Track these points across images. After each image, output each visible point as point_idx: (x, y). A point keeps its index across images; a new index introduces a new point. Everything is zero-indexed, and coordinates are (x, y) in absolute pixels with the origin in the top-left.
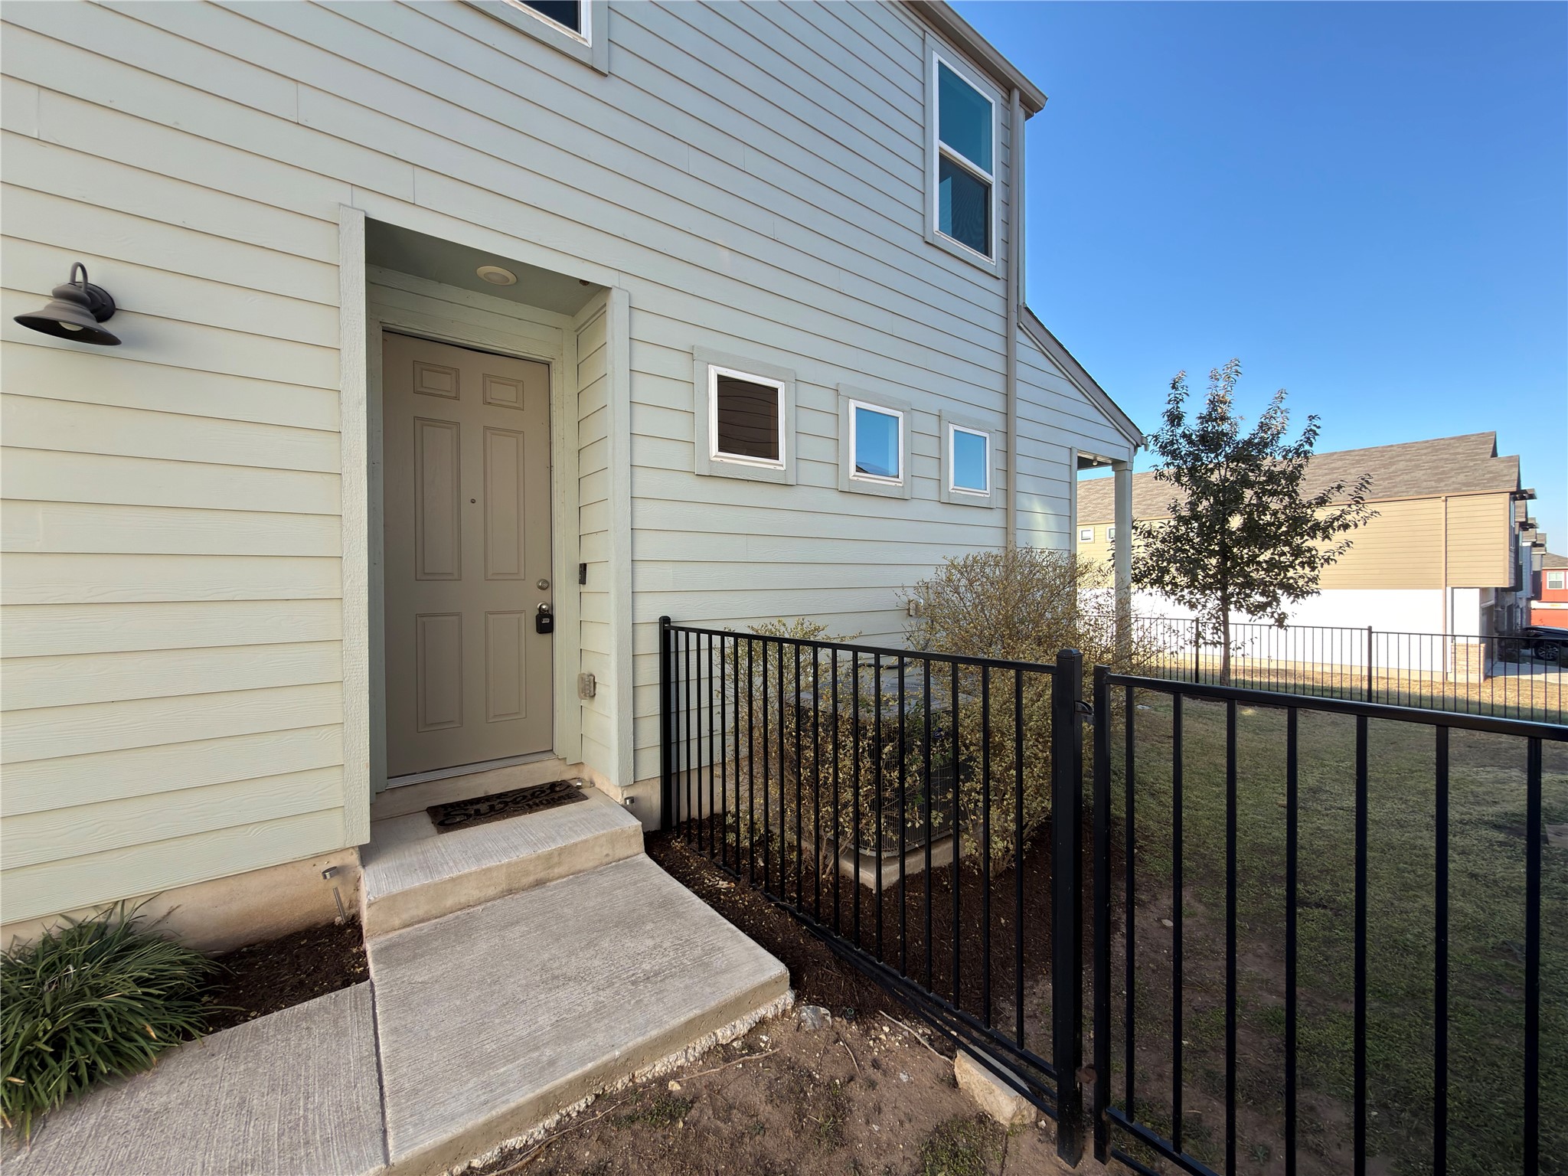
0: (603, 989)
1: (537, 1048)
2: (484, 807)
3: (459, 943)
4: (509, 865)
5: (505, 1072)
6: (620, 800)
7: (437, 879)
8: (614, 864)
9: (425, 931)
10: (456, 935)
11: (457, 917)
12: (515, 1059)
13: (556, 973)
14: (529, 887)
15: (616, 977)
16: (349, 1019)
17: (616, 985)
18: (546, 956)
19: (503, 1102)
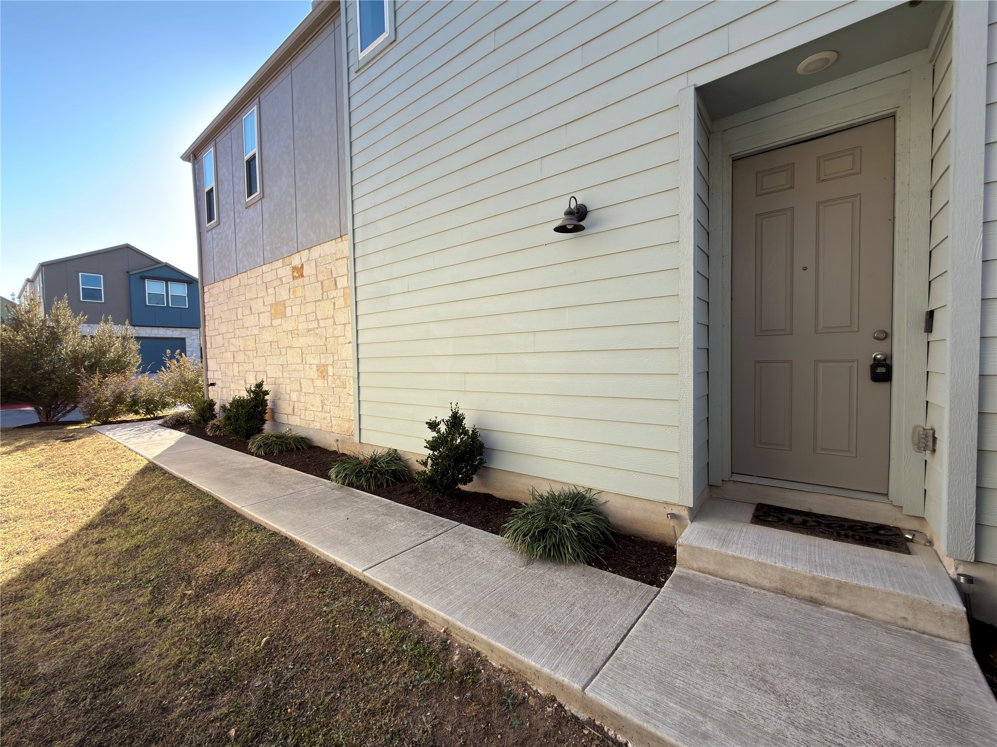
0: (796, 727)
1: (704, 715)
2: (798, 519)
3: (721, 604)
4: (783, 570)
5: (672, 708)
6: (952, 572)
7: (723, 551)
8: (913, 632)
9: (709, 582)
10: (724, 597)
11: (734, 586)
12: (685, 707)
13: (769, 678)
14: (803, 599)
15: (820, 730)
16: (634, 601)
17: (812, 736)
18: (771, 659)
19: (655, 725)
